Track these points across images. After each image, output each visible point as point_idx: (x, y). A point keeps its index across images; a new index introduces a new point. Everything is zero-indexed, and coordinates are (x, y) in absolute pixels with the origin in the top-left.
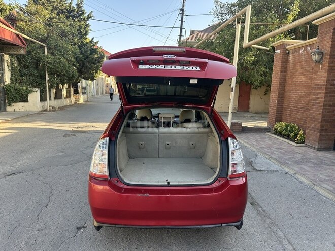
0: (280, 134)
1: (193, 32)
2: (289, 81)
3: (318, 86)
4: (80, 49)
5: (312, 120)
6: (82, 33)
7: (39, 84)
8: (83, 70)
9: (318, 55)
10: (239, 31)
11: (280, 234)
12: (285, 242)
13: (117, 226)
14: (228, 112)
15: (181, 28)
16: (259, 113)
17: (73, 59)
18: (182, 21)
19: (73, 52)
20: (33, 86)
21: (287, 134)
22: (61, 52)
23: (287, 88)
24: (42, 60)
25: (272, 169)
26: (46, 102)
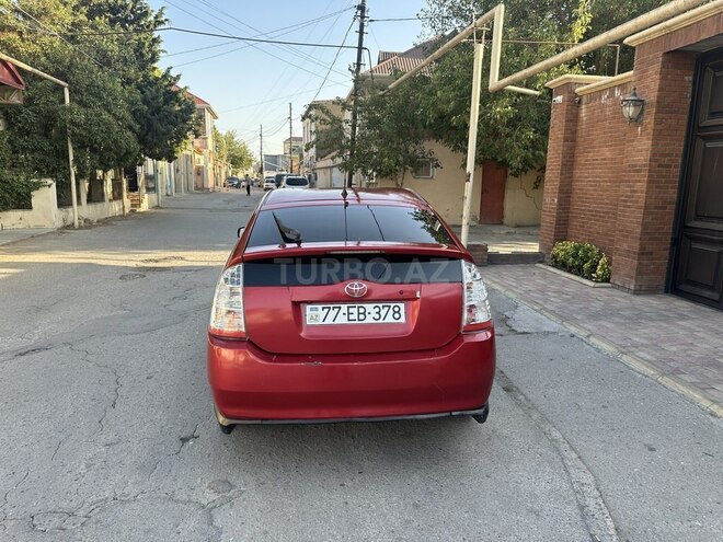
0: (563, 265)
1: (384, 57)
2: (580, 159)
3: (635, 169)
4: (143, 92)
5: (623, 236)
6: (145, 56)
7: (54, 170)
8: (149, 137)
9: (635, 105)
10: (481, 57)
11: (556, 434)
12: (564, 447)
13: (264, 422)
14: (461, 226)
15: (360, 48)
16: (523, 226)
17: (128, 116)
18: (361, 33)
19: (126, 100)
20: (42, 175)
21: (577, 266)
22: (101, 99)
23: (577, 173)
24: (59, 116)
25: (546, 329)
26: (70, 210)
